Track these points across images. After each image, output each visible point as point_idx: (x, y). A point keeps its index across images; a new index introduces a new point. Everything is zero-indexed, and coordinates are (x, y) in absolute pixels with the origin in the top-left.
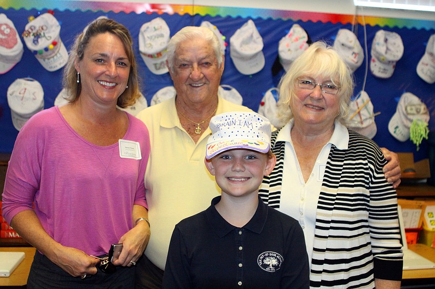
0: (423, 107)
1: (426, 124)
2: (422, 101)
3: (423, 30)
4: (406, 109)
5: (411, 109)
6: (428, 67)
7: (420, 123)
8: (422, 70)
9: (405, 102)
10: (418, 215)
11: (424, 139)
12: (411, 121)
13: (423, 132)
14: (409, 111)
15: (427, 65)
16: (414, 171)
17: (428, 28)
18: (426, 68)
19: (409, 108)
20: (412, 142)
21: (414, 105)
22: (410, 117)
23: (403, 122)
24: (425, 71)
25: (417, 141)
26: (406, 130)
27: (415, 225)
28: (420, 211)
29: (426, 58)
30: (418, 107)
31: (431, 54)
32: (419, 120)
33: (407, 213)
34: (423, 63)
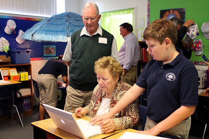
0: (7, 41)
1: (8, 46)
2: (6, 40)
3: (5, 18)
4: (2, 42)
5: (4, 42)
6: (8, 30)
7: (6, 46)
8: (6, 30)
9: (1, 40)
10: (7, 72)
11: (8, 51)
12: (4, 45)
13: (8, 49)
14: (3, 43)
15: (7, 29)
16: (6, 60)
17: (7, 18)
18: (7, 30)
19: (3, 42)
20: (5, 52)
21: (4, 41)
22: (3, 44)
23: (1, 46)
24: (7, 31)
25: (6, 51)
26: (3, 48)
27: (7, 75)
28: (8, 70)
29: (7, 27)
30: (5, 41)
31: (8, 26)
32: (6, 45)
33: (4, 72)
34: (6, 28)
